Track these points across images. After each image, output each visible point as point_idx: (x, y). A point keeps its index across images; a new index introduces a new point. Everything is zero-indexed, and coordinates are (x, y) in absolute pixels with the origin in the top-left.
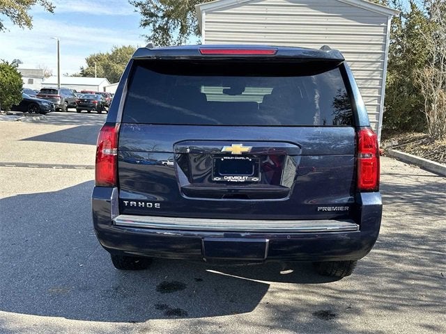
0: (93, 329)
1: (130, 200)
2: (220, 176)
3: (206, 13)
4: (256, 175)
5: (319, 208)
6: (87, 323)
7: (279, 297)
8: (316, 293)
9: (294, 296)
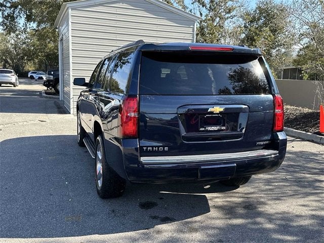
0: (126, 238)
1: (147, 147)
2: (203, 127)
3: (72, 9)
4: (224, 126)
5: (258, 143)
6: (121, 234)
7: (217, 202)
8: (234, 196)
9: (224, 200)
